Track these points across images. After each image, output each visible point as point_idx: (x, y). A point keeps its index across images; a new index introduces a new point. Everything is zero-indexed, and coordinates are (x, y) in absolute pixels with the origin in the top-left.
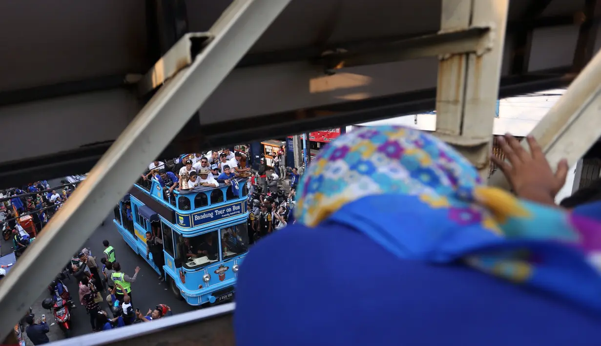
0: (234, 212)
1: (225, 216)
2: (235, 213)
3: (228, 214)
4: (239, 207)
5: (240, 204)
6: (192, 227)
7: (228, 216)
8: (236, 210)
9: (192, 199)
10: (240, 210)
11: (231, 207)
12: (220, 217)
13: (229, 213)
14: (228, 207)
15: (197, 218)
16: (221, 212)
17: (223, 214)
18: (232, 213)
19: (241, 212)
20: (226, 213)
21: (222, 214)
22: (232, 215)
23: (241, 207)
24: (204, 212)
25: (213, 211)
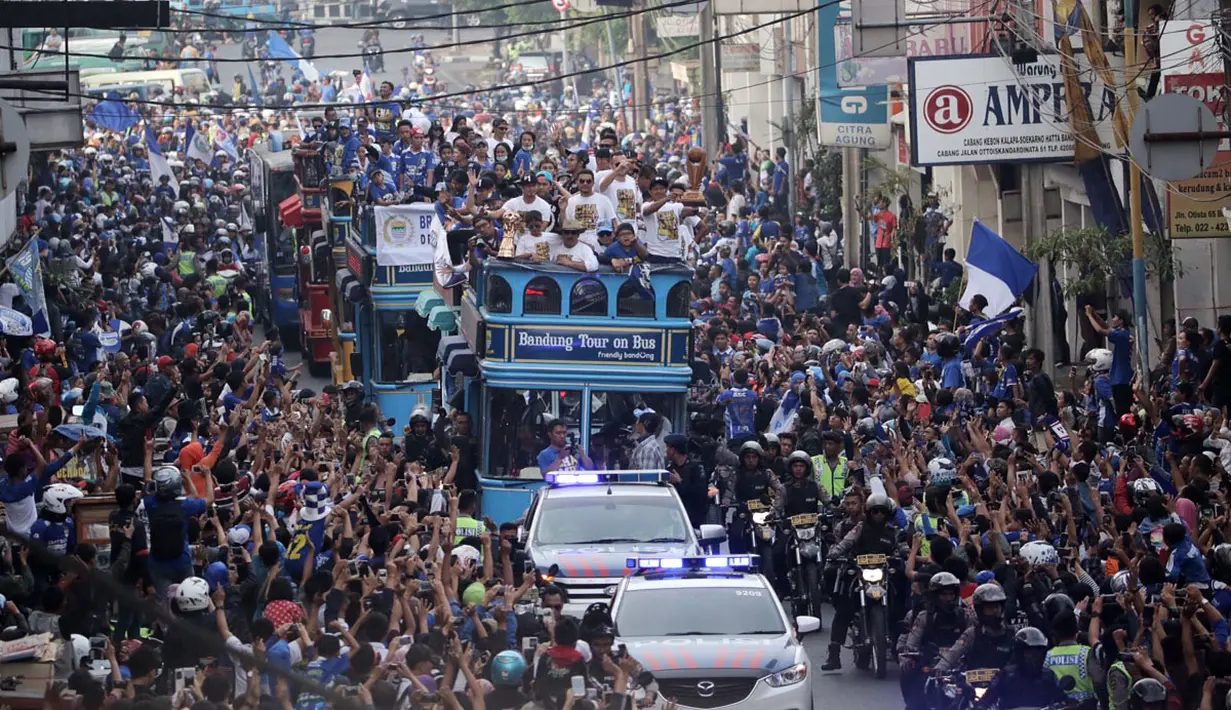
0: (636, 351)
1: (607, 355)
2: (638, 355)
3: (617, 355)
4: (652, 344)
5: (657, 337)
6: (509, 361)
7: (617, 360)
8: (641, 350)
9: (518, 285)
10: (657, 352)
11: (630, 337)
12: (590, 354)
13: (621, 351)
14: (621, 336)
15: (526, 340)
16: (596, 343)
17: (603, 350)
18: (631, 356)
19: (657, 359)
20: (610, 348)
21: (599, 349)
22: (628, 360)
23: (658, 344)
24: (548, 331)
25: (575, 336)
